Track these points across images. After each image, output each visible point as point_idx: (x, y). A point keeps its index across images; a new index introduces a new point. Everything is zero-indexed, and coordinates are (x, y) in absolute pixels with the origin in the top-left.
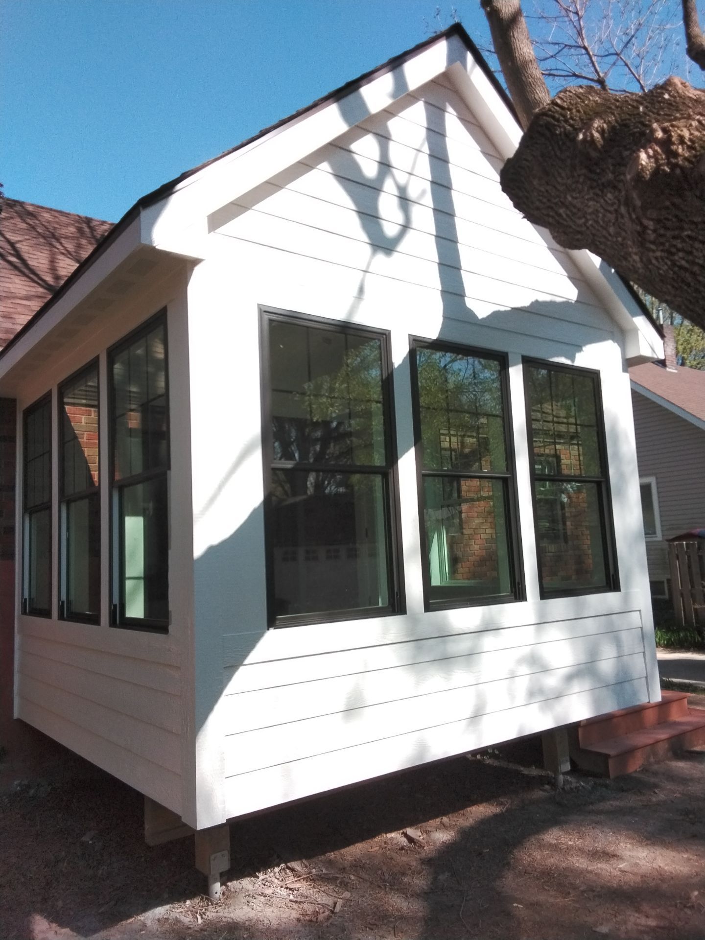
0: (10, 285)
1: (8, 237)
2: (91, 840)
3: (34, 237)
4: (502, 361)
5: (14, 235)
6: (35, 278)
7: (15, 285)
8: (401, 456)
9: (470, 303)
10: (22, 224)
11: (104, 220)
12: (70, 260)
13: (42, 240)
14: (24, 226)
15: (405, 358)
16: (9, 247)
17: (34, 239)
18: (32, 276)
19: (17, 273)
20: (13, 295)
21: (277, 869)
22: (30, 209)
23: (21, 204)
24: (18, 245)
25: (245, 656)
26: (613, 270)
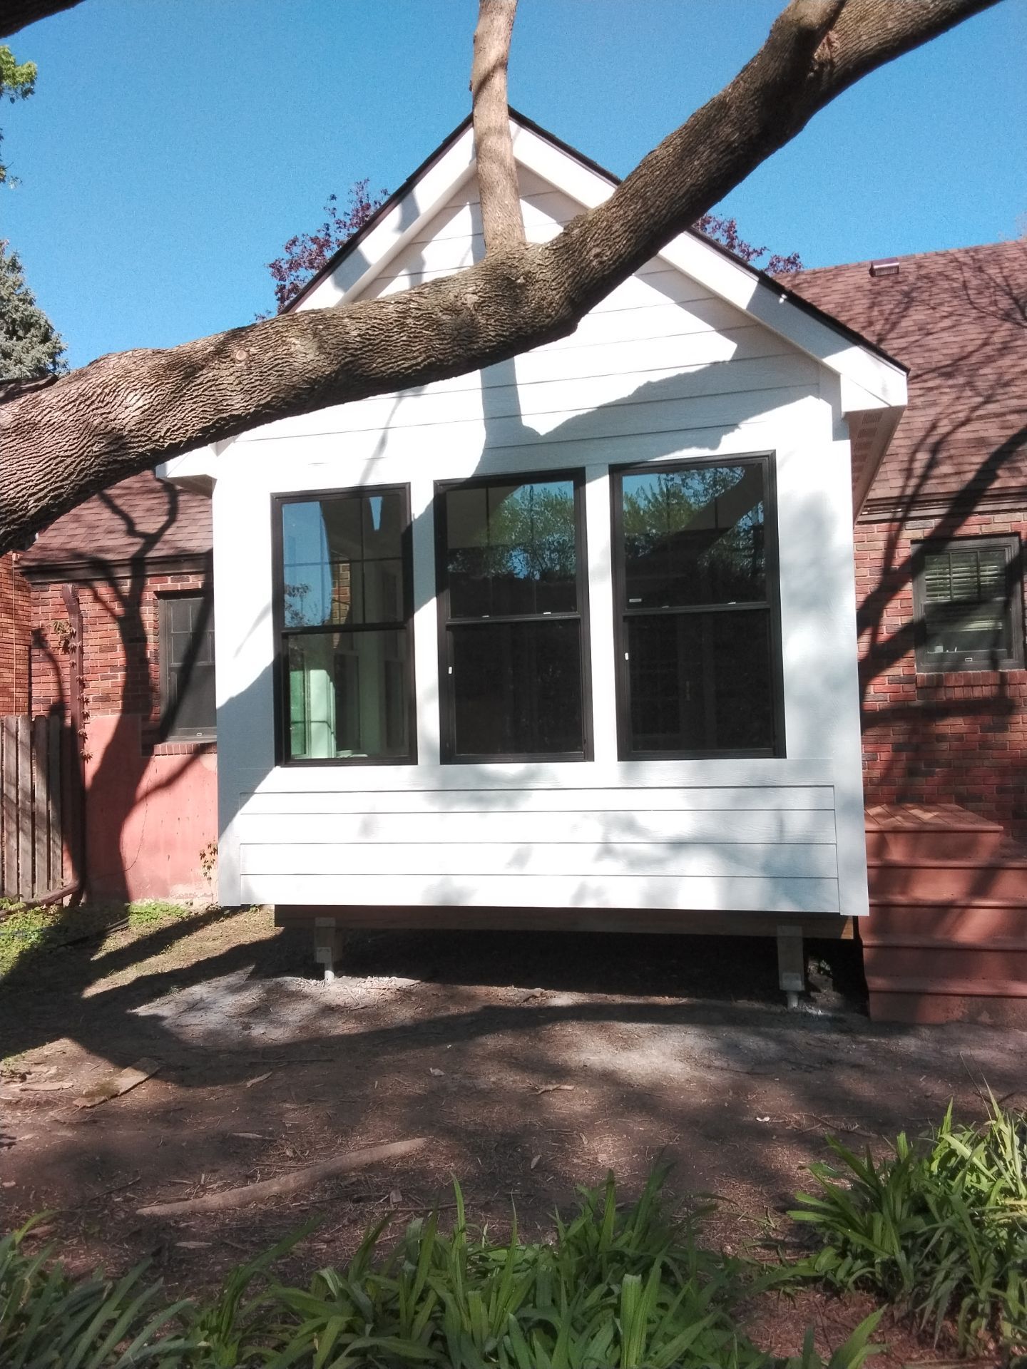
4: (578, 477)
8: (419, 609)
9: (527, 421)
15: (428, 507)
25: (255, 787)
26: (781, 300)
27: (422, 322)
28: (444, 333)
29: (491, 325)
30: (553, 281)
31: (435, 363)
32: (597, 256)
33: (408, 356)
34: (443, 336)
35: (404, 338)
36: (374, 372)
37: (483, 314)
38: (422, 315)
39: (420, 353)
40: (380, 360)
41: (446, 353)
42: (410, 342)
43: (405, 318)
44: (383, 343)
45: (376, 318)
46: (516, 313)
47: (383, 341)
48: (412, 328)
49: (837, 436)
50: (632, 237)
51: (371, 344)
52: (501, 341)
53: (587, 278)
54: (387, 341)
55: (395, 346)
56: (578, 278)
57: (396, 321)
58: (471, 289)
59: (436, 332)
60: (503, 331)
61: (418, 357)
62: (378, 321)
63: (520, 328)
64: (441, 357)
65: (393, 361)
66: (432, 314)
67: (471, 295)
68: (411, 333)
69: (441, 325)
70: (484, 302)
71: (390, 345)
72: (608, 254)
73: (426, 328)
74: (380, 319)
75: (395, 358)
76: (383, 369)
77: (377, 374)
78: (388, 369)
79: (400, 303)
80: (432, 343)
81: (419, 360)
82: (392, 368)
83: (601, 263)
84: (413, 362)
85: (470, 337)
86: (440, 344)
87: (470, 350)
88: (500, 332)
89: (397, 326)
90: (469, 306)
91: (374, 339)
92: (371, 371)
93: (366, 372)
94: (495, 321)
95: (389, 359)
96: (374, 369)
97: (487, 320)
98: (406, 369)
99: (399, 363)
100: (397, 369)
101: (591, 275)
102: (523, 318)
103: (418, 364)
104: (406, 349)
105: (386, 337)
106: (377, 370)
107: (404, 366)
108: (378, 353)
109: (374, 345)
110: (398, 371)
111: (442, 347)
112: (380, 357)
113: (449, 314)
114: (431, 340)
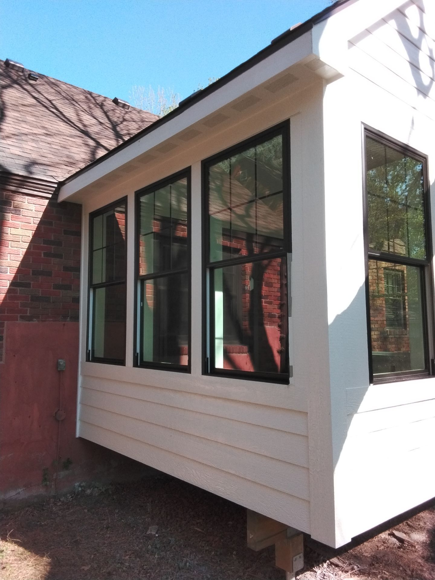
0: (58, 127)
1: (46, 96)
2: (157, 533)
3: (61, 99)
5: (48, 95)
6: (72, 125)
7: (61, 127)
10: (51, 89)
11: (100, 94)
12: (89, 116)
13: (67, 101)
14: (53, 91)
16: (49, 103)
17: (62, 100)
18: (69, 122)
19: (59, 119)
20: (62, 133)
21: (325, 565)
22: (53, 81)
23: (47, 77)
24: (54, 102)
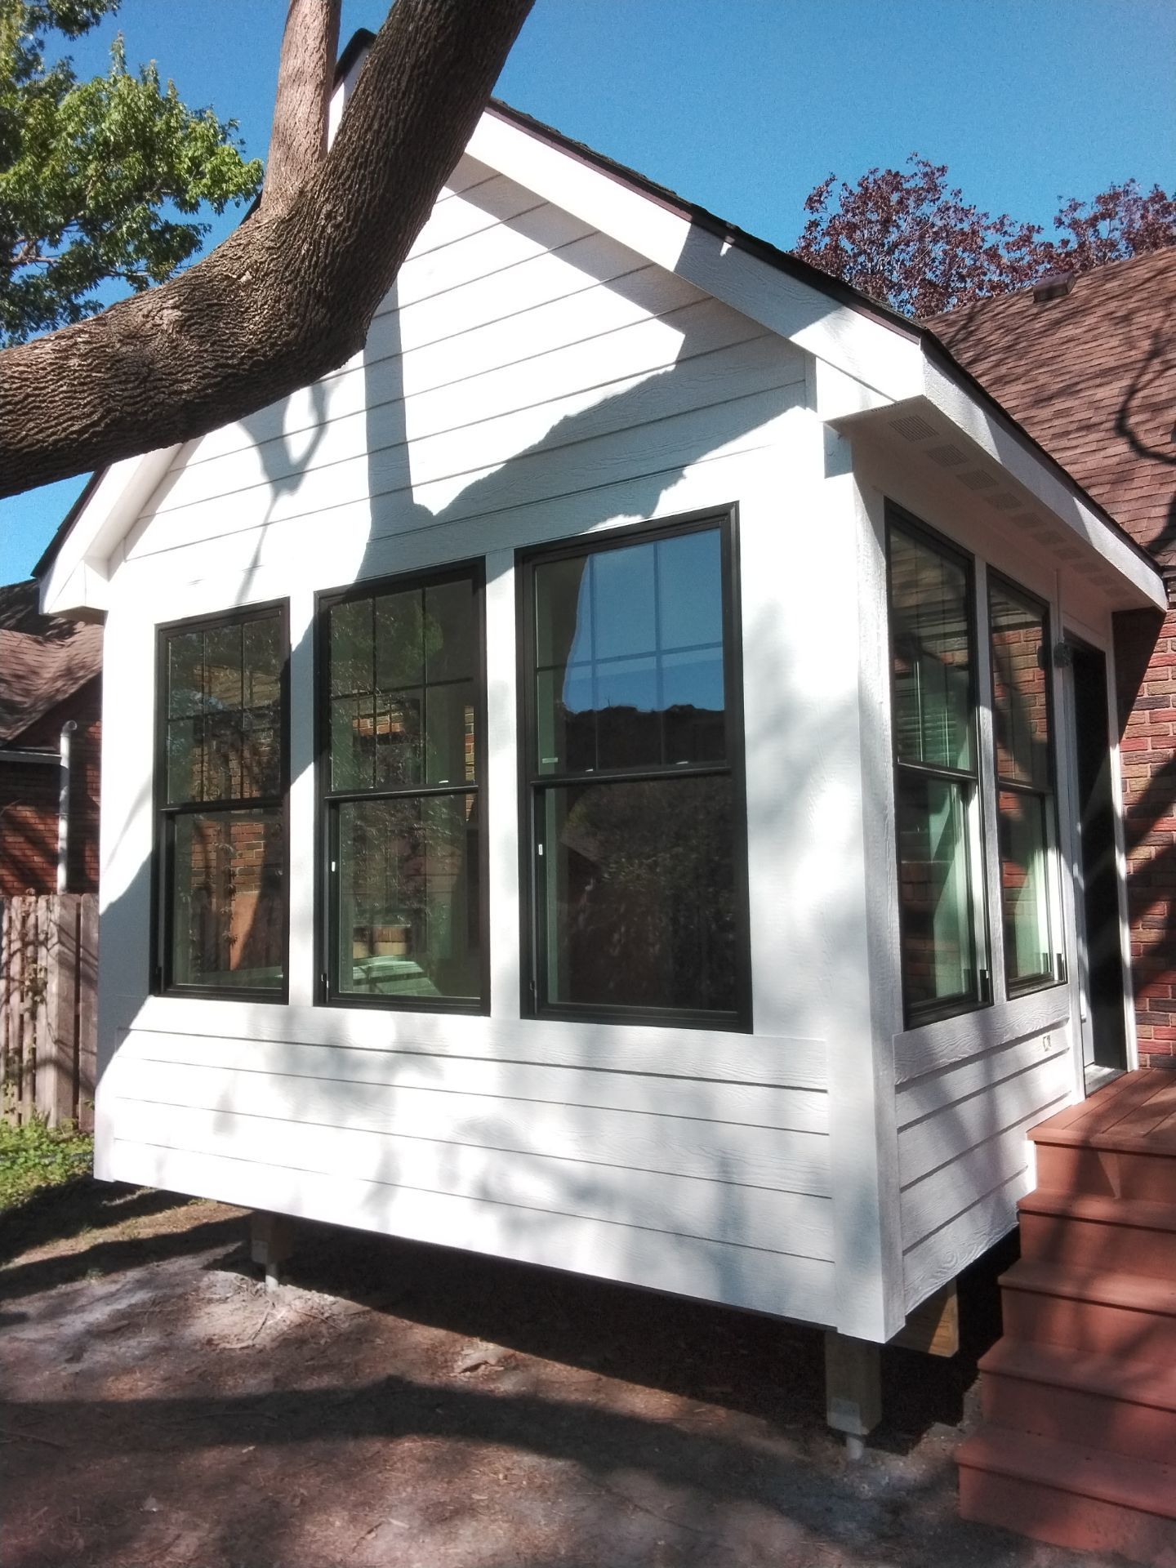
9: (420, 497)
15: (307, 631)
26: (726, 247)
27: (89, 361)
28: (125, 373)
29: (206, 351)
30: (286, 269)
31: (121, 419)
32: (329, 216)
33: (76, 413)
34: (123, 378)
35: (65, 388)
36: (25, 443)
37: (192, 337)
38: (91, 350)
39: (94, 406)
40: (32, 424)
41: (137, 403)
42: (75, 392)
43: (67, 358)
44: (30, 399)
45: (19, 365)
46: (243, 328)
47: (28, 396)
48: (75, 371)
49: (833, 468)
50: (364, 176)
51: (9, 403)
52: (230, 375)
53: (326, 258)
54: (39, 395)
55: (51, 402)
56: (315, 259)
57: (51, 364)
58: (171, 302)
59: (113, 372)
60: (227, 358)
61: (92, 413)
62: (21, 368)
63: (252, 351)
64: (129, 409)
65: (53, 423)
66: (106, 346)
67: (170, 311)
68: (75, 379)
69: (118, 361)
70: (191, 318)
71: (44, 401)
72: (341, 211)
73: (96, 369)
74: (26, 365)
75: (55, 418)
76: (40, 437)
77: (32, 445)
78: (49, 436)
79: (64, 338)
80: (107, 391)
81: (95, 417)
82: (53, 434)
83: (337, 227)
84: (86, 422)
85: (170, 374)
86: (122, 390)
87: (176, 393)
88: (222, 361)
89: (53, 371)
90: (165, 327)
91: (14, 395)
92: (20, 441)
93: (10, 444)
94: (212, 345)
95: (47, 422)
96: (23, 438)
97: (200, 345)
98: (80, 432)
99: (65, 425)
100: (63, 435)
101: (331, 250)
102: (253, 333)
103: (94, 424)
104: (70, 404)
105: (36, 389)
106: (30, 440)
107: (74, 429)
108: (24, 414)
109: (17, 403)
110: (67, 437)
111: (126, 394)
112: (30, 420)
113: (131, 344)
114: (107, 386)
